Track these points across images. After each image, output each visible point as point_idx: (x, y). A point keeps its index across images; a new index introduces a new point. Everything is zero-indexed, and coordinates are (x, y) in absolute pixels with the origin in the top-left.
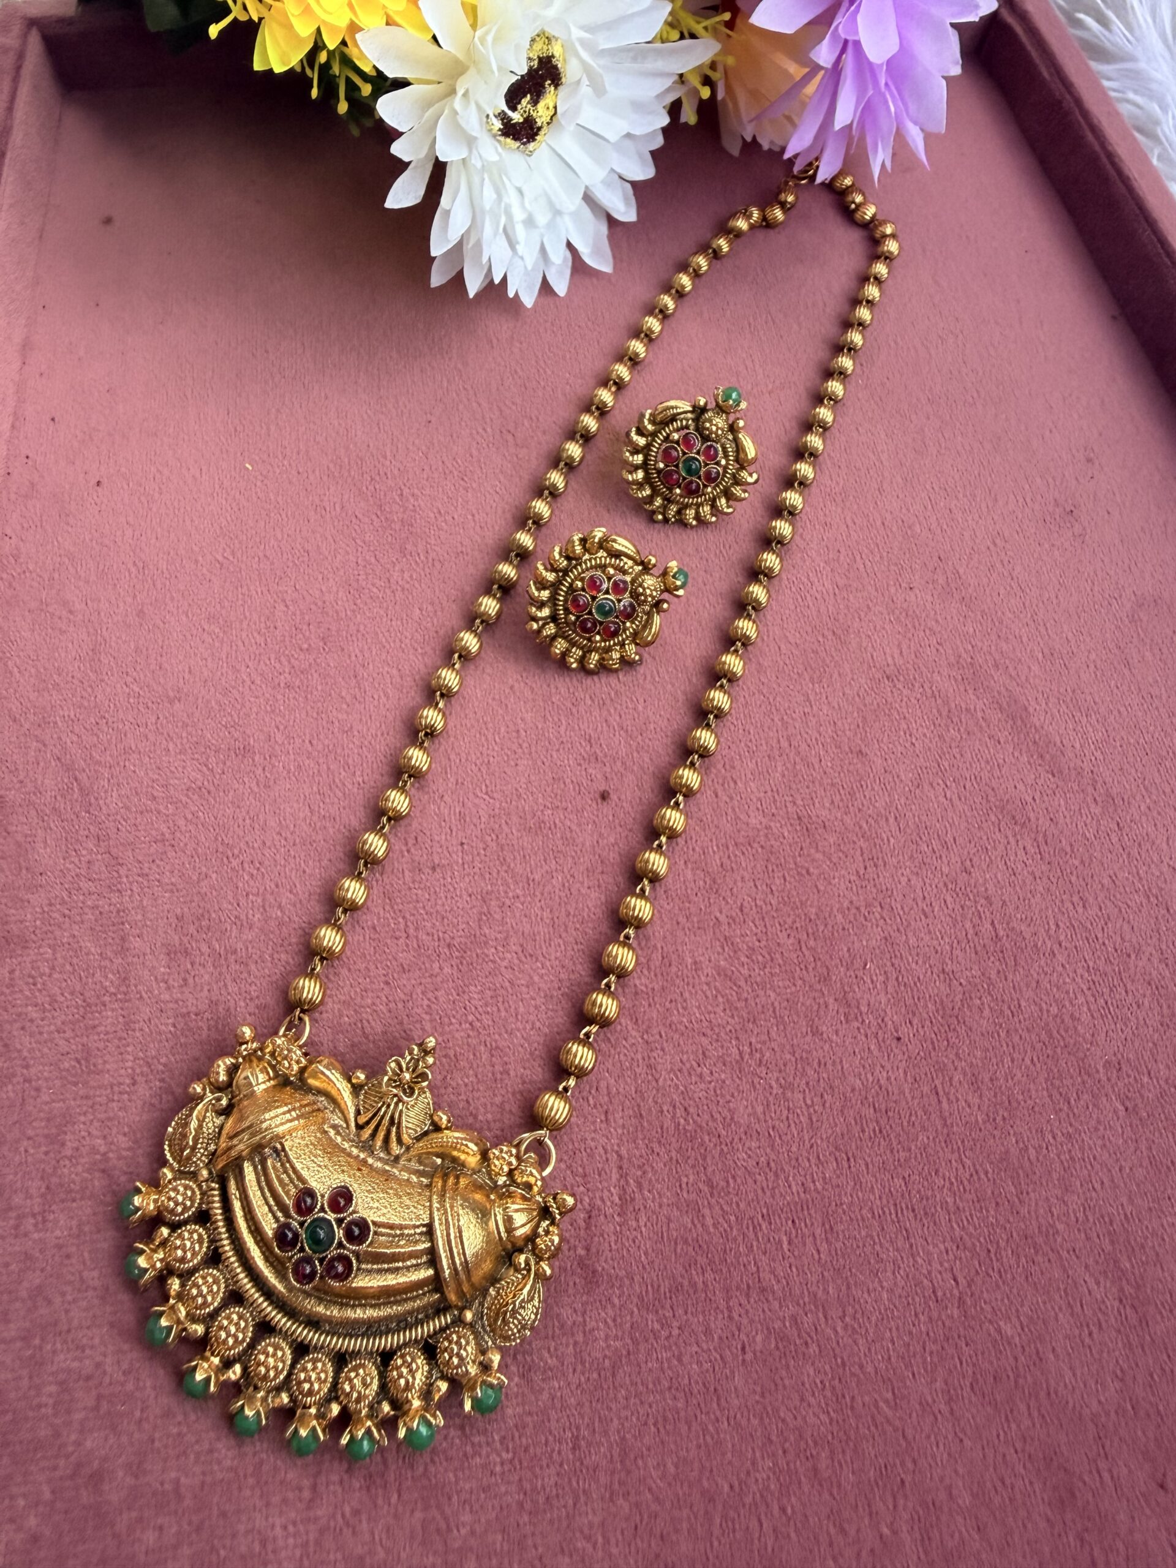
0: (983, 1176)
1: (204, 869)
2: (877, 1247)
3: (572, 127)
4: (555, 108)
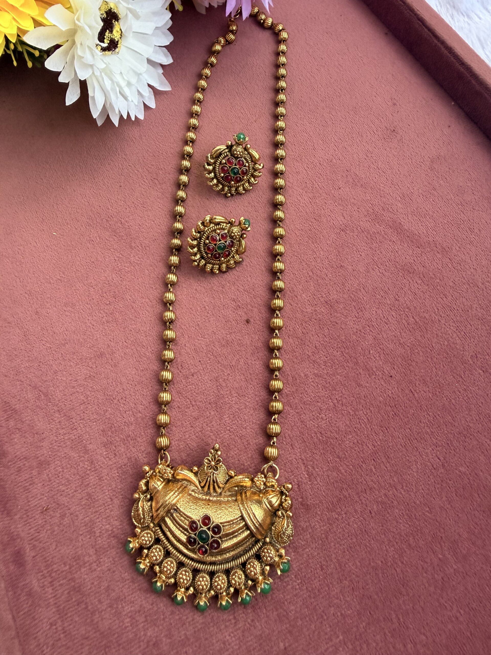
0: (438, 417)
1: (105, 408)
2: (407, 458)
3: (131, 34)
4: (121, 30)
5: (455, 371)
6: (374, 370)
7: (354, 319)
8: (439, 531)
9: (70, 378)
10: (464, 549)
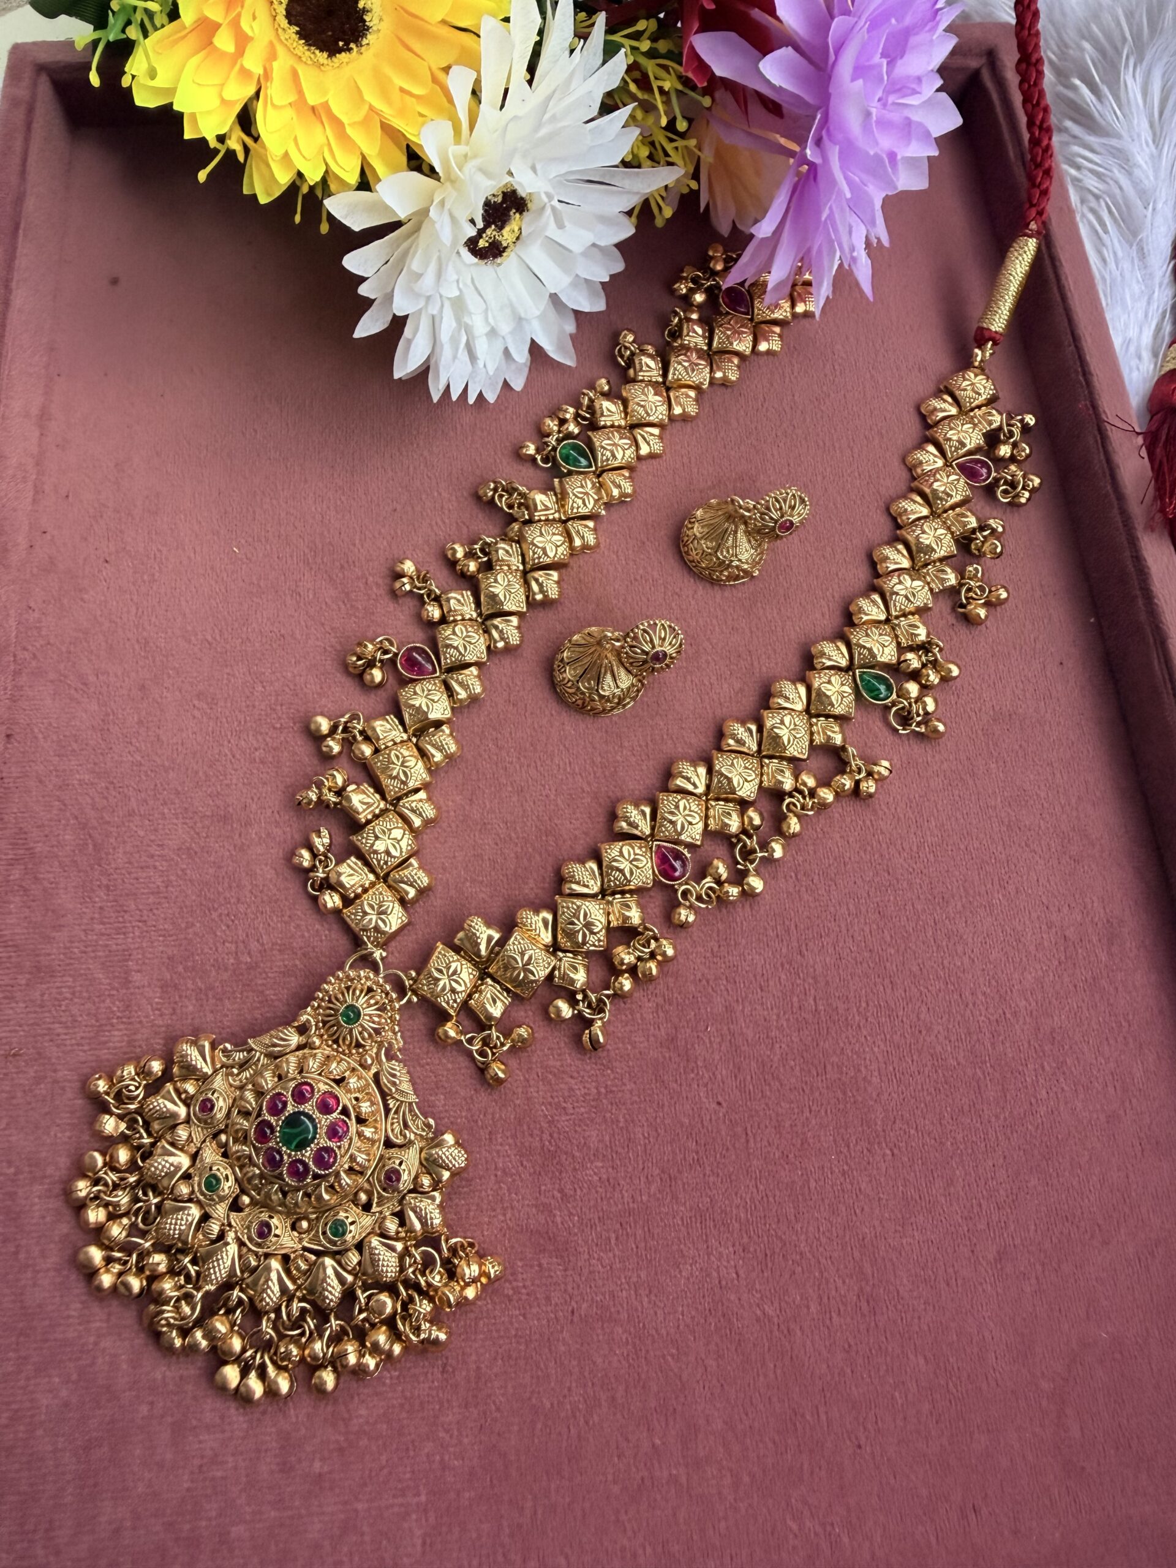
3: (538, 241)
4: (520, 229)
5: (842, 1130)
6: (700, 1063)
7: (708, 955)
10: (704, 1447)
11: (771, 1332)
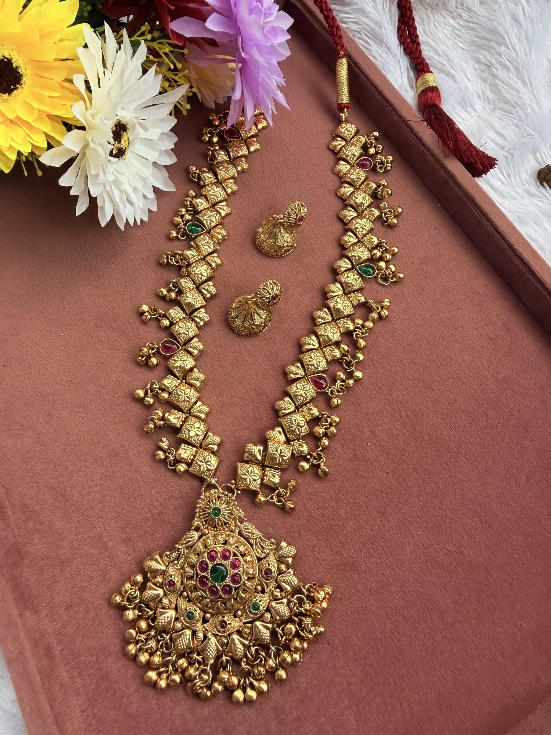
2: (401, 540)
3: (138, 141)
4: (128, 139)
5: (442, 459)
6: (371, 460)
7: (353, 413)
8: (430, 603)
9: (87, 478)
11: (454, 556)
